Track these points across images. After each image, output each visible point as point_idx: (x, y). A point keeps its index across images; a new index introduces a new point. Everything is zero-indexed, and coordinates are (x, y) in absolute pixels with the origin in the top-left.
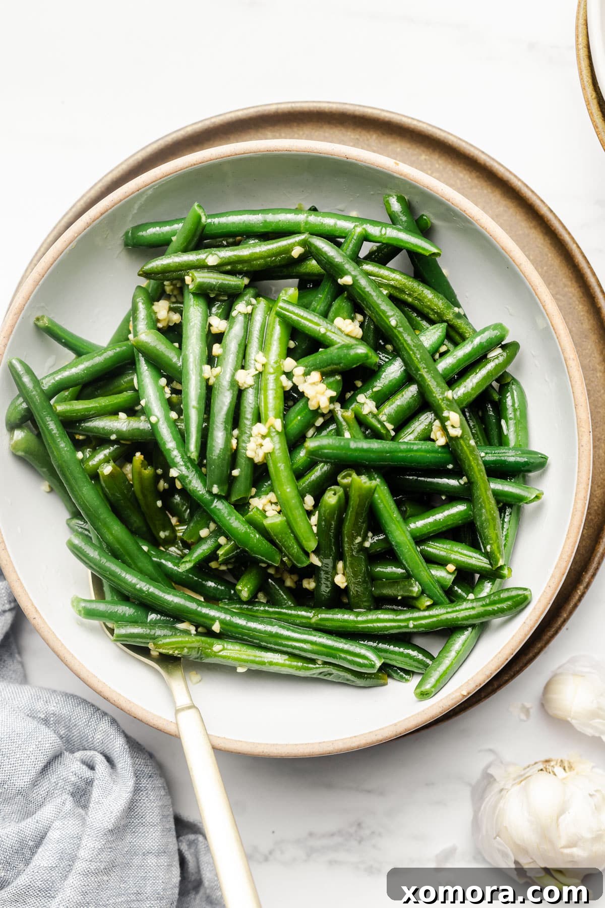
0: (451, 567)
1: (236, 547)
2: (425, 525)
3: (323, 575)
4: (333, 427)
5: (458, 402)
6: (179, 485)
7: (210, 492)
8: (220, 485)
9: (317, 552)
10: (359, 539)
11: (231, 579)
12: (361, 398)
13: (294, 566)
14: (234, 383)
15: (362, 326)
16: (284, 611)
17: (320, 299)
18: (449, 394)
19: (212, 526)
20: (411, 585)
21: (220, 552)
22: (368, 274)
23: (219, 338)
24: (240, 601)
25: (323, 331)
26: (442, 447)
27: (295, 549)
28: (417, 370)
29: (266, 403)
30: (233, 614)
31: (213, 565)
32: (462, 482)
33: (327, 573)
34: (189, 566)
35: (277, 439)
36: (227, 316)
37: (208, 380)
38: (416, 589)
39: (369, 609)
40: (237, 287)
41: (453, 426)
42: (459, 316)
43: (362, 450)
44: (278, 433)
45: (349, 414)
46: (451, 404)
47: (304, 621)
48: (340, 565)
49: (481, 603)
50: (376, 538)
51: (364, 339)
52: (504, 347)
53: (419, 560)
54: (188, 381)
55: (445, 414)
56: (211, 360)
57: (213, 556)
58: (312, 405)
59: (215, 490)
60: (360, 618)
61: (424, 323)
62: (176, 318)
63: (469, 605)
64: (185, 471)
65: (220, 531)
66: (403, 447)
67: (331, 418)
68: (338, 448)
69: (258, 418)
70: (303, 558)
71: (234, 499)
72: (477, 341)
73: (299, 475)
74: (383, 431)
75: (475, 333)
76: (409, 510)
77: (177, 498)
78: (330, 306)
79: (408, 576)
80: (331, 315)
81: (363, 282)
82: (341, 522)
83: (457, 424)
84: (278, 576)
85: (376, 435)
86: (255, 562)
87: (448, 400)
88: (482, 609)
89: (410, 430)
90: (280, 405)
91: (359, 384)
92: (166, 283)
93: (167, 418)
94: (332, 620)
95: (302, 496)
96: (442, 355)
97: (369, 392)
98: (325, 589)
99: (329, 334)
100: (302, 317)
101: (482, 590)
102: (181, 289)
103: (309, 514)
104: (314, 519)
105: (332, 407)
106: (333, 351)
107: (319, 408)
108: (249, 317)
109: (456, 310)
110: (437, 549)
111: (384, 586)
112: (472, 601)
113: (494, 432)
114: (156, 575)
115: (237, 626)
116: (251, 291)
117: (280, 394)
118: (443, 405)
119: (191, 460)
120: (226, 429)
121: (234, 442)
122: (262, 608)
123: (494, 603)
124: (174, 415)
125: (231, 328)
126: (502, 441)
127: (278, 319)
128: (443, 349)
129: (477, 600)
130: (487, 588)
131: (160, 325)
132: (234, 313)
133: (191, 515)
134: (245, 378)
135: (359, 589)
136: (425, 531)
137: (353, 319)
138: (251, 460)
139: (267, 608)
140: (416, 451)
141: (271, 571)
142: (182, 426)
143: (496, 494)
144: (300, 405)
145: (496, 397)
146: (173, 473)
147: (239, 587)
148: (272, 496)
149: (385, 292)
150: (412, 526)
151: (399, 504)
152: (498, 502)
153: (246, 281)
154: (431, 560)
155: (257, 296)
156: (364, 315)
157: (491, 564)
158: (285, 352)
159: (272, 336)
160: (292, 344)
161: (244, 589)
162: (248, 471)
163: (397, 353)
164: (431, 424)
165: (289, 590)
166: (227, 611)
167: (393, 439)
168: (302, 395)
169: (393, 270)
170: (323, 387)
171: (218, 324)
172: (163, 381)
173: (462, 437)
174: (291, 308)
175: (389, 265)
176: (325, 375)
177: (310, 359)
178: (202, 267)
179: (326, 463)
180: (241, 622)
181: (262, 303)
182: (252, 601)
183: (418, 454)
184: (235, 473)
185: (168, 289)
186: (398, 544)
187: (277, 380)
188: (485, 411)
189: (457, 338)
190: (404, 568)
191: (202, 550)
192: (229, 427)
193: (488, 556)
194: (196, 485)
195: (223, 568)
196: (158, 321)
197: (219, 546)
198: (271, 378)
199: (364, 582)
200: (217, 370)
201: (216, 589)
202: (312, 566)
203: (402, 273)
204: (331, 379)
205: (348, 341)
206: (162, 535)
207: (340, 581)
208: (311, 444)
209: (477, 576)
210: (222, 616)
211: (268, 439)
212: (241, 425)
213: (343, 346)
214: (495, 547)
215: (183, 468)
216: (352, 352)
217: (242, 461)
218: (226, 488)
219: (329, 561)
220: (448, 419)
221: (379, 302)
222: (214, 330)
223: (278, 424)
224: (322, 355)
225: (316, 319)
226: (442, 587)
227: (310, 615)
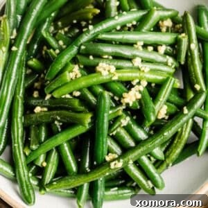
0: (45, 164)
1: (54, 58)
2: (65, 151)
3: (40, 101)
4: (114, 105)
5: (127, 167)
6: (84, 30)
7: (81, 45)
8: (85, 49)
9: (52, 98)
10: (59, 118)
11: (38, 56)
12: (128, 119)
13: (45, 86)
14: (135, 56)
15: (163, 119)
16: (22, 82)
17: (176, 99)
18: (131, 162)
19: (64, 47)
20: (36, 145)
21: (52, 50)
22: (187, 122)
23: (156, 50)
24: (27, 61)
25: (161, 99)
26: (105, 159)
27: (54, 87)
28: (143, 146)
29: (125, 72)
30: (21, 56)
31: (45, 48)
32: (87, 169)
33: (42, 103)
34: (45, 35)
35: (108, 77)
36: (166, 53)
37: (136, 44)
38: (34, 147)
39: (23, 124)
40: (180, 58)
41: (115, 164)
42: (168, 166)
43: (103, 119)
44: (111, 78)
45: (121, 113)
46: (126, 163)
47: (18, 91)
48: (45, 109)
49: (27, 179)
50: (59, 127)
51: (157, 120)
52: (153, 188)
53: (48, 148)
54: (136, 34)
55: (121, 160)
56: (145, 46)
57: (49, 47)
58: (125, 95)
59: (83, 47)
60: (19, 120)
61: (164, 149)
62: (164, 29)
63: (26, 174)
64: (92, 32)
65: (62, 50)
66: (105, 140)
67: (118, 104)
68: (105, 108)
69: (118, 68)
70: (49, 91)
71: (79, 57)
72: (156, 175)
73: (90, 89)
74: (112, 129)
75: (160, 174)
76: (74, 143)
77: (77, 31)
78: (172, 103)
79: (40, 143)
80: (168, 104)
81: (185, 119)
82: (67, 109)
83: (116, 166)
84: (40, 79)
85: (110, 126)
86: (47, 68)
87: (128, 161)
88: (24, 181)
89: (113, 143)
90: (124, 79)
91: (135, 117)
92: (181, 25)
93: (117, 24)
94: (18, 106)
95: (80, 90)
96: (149, 158)
97: (131, 123)
98: (33, 102)
99: (159, 103)
100: (167, 90)
101: (33, 180)
102: (178, 32)
103: (71, 94)
104: (68, 96)
105: (124, 104)
106: (151, 104)
107: (124, 98)
108: (166, 64)
109: (171, 164)
110: (54, 157)
111: (36, 131)
112: (28, 175)
113: (111, 184)
114: (40, 20)
115: (15, 59)
116: (178, 65)
117: (130, 79)
118: (126, 159)
119: (97, 35)
120: (113, 53)
121: (106, 57)
122: (24, 71)
123: (27, 186)
124: (118, 28)
125: (161, 55)
126: (108, 188)
127: (165, 78)
128: (152, 158)
129: (29, 178)
130: (34, 183)
131: (160, 22)
132: (168, 57)
133: (69, 37)
134: (137, 62)
135: (33, 119)
136: (63, 151)
137: (166, 114)
138: (97, 65)
139: (24, 73)
140: (103, 146)
141: (42, 76)
142: (113, 31)
143: (82, 186)
144: (125, 89)
145: (129, 185)
146: (91, 27)
147: (34, 60)
148: (79, 75)
149: (179, 130)
150: (65, 145)
151: (76, 138)
152: (78, 187)
153: (183, 63)
154: (48, 154)
155: (175, 68)
156: (168, 120)
157: (47, 184)
158: (150, 81)
159: (157, 75)
160: (153, 85)
161: (33, 62)
162: (92, 63)
163: (150, 136)
164: (116, 153)
165: (32, 85)
166: (22, 53)
167: (108, 135)
168: (129, 89)
169: (189, 133)
170: (134, 100)
171: (162, 49)
172: (135, 23)
173: (110, 168)
174: (172, 84)
175: (192, 133)
176: (140, 101)
177: (147, 94)
178: (190, 42)
179: (97, 102)
180: (17, 60)
181: (172, 71)
182: (28, 67)
183: (101, 147)
184: (91, 57)
185: (178, 26)
186: (56, 137)
187: (136, 77)
188: (121, 179)
189: (157, 165)
190: (44, 141)
191: (52, 42)
192: (114, 54)
193: (51, 183)
194: (85, 38)
195: (44, 52)
196: (163, 21)
197: (54, 50)
198: (138, 75)
199: (37, 122)
200: (141, 48)
201: (33, 49)
202: (45, 95)
203: (188, 138)
204: (137, 104)
205: (156, 112)
206: (60, 23)
207: (38, 109)
208: (107, 94)
209: (40, 177)
210: (20, 51)
211: (108, 73)
212: (115, 60)
213: (154, 109)
214: (55, 186)
215: (93, 32)
216: (151, 114)
217: (97, 60)
218: (84, 52)
219: (48, 104)
220: (119, 161)
221: (176, 127)
222: (159, 48)
223: (115, 78)
224: (149, 99)
225: (166, 96)
226: (35, 160)
227: (21, 95)
